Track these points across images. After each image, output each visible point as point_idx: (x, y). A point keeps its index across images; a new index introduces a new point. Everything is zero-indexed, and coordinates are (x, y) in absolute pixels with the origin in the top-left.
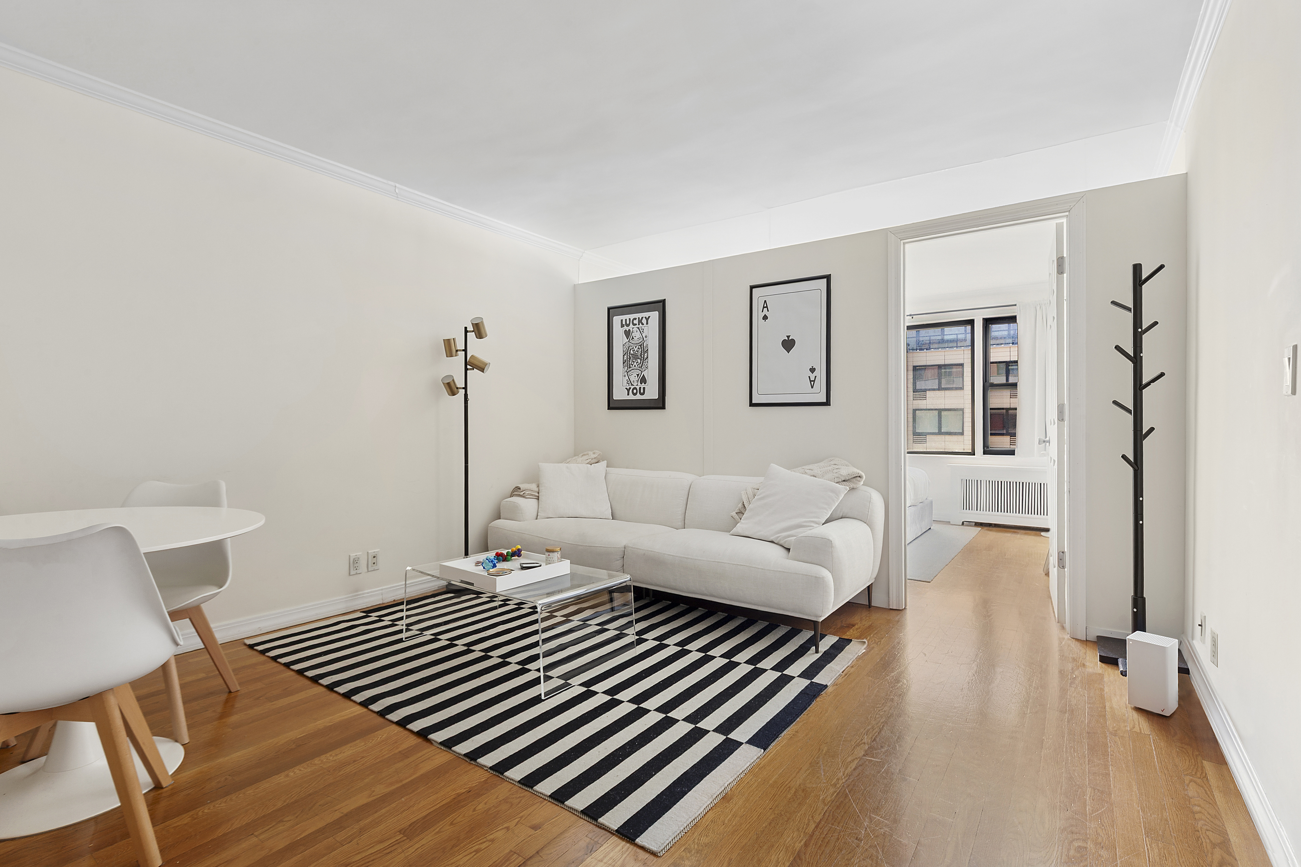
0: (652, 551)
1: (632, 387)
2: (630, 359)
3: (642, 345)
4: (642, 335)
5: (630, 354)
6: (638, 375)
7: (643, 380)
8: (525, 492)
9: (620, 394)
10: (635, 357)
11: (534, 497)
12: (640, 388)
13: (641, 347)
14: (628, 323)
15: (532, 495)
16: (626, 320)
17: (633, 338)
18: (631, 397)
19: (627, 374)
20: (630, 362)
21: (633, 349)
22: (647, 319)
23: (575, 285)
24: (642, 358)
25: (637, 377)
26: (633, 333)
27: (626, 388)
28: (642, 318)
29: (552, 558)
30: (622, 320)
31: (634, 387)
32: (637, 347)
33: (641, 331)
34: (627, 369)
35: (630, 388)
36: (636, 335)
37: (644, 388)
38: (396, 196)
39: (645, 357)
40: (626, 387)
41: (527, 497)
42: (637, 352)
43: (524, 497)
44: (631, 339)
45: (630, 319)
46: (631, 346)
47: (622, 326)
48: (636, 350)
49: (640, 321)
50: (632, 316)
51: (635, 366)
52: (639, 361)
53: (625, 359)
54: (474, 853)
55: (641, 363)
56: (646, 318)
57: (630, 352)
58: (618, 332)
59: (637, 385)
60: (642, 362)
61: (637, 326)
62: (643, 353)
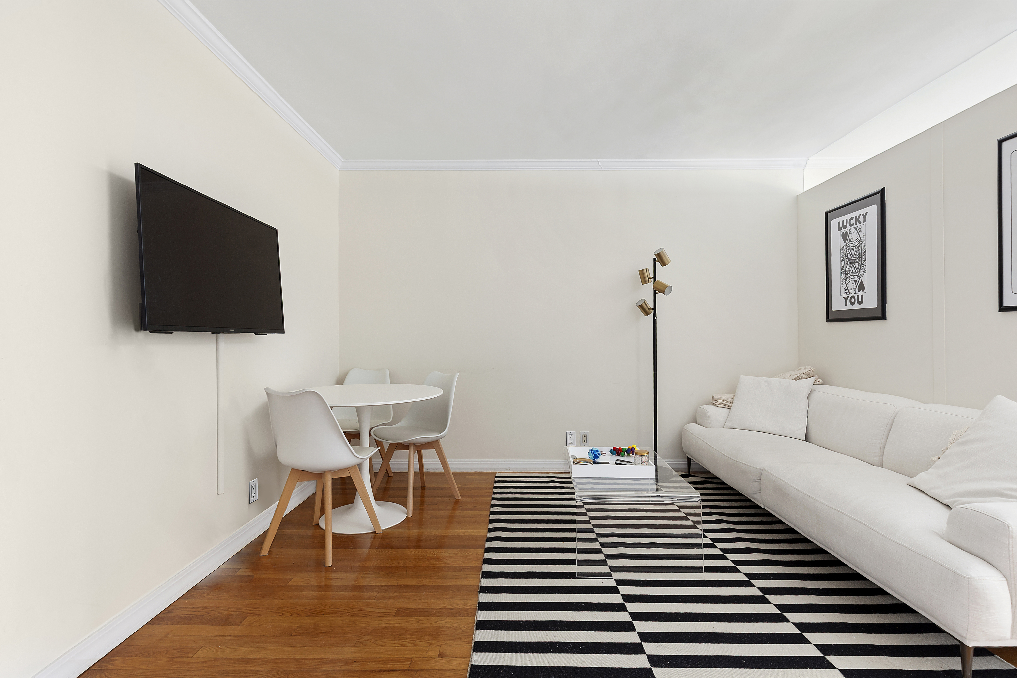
0: (781, 480)
1: (850, 296)
2: (847, 265)
3: (859, 246)
4: (859, 235)
5: (847, 259)
6: (856, 282)
7: (861, 287)
8: (717, 401)
9: (838, 305)
10: (853, 261)
11: (727, 407)
12: (858, 296)
13: (858, 249)
14: (845, 224)
15: (725, 405)
16: (843, 221)
17: (850, 241)
18: (849, 307)
19: (845, 282)
20: (848, 268)
21: (851, 253)
22: (864, 216)
23: (797, 195)
24: (860, 262)
25: (854, 284)
26: (850, 235)
27: (844, 298)
28: (860, 215)
29: (637, 460)
30: (839, 223)
31: (852, 295)
32: (855, 250)
33: (858, 231)
34: (845, 277)
35: (848, 297)
36: (854, 236)
37: (862, 296)
38: (601, 168)
39: (863, 260)
40: (844, 296)
41: (718, 406)
42: (854, 256)
43: (716, 405)
44: (848, 242)
45: (847, 220)
46: (848, 250)
47: (840, 229)
48: (853, 253)
49: (857, 220)
50: (848, 216)
51: (853, 272)
52: (857, 265)
53: (843, 265)
54: (399, 645)
55: (859, 268)
56: (863, 214)
57: (847, 257)
58: (836, 235)
59: (855, 293)
60: (859, 266)
61: (855, 226)
62: (860, 256)
